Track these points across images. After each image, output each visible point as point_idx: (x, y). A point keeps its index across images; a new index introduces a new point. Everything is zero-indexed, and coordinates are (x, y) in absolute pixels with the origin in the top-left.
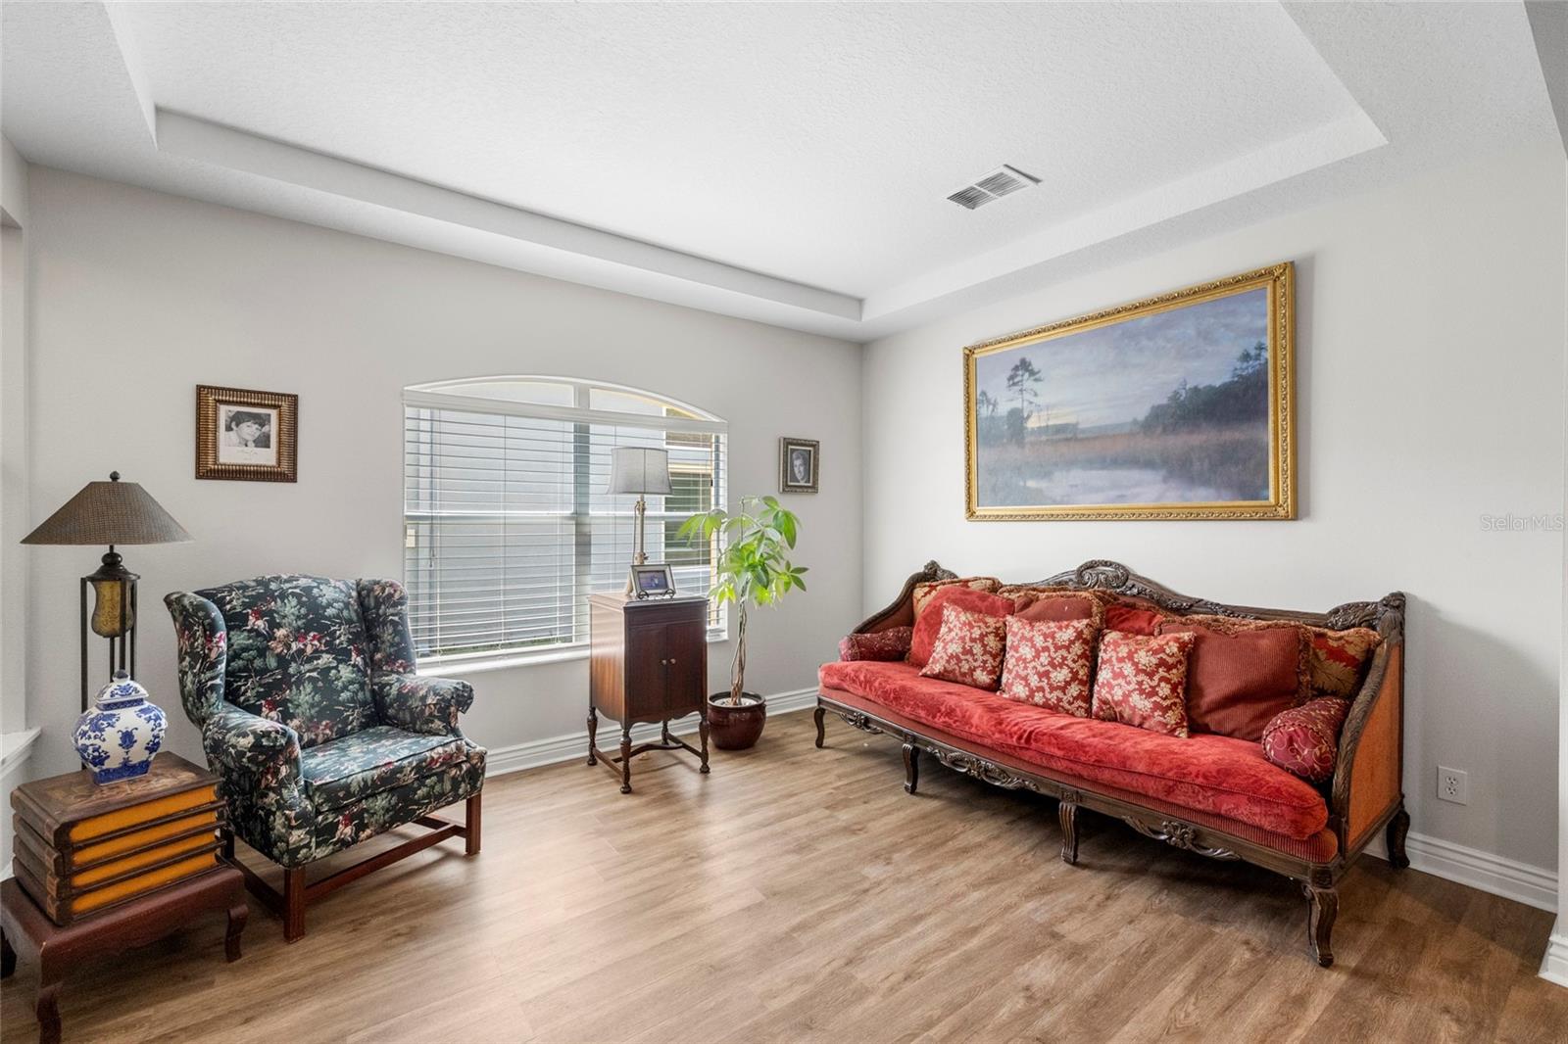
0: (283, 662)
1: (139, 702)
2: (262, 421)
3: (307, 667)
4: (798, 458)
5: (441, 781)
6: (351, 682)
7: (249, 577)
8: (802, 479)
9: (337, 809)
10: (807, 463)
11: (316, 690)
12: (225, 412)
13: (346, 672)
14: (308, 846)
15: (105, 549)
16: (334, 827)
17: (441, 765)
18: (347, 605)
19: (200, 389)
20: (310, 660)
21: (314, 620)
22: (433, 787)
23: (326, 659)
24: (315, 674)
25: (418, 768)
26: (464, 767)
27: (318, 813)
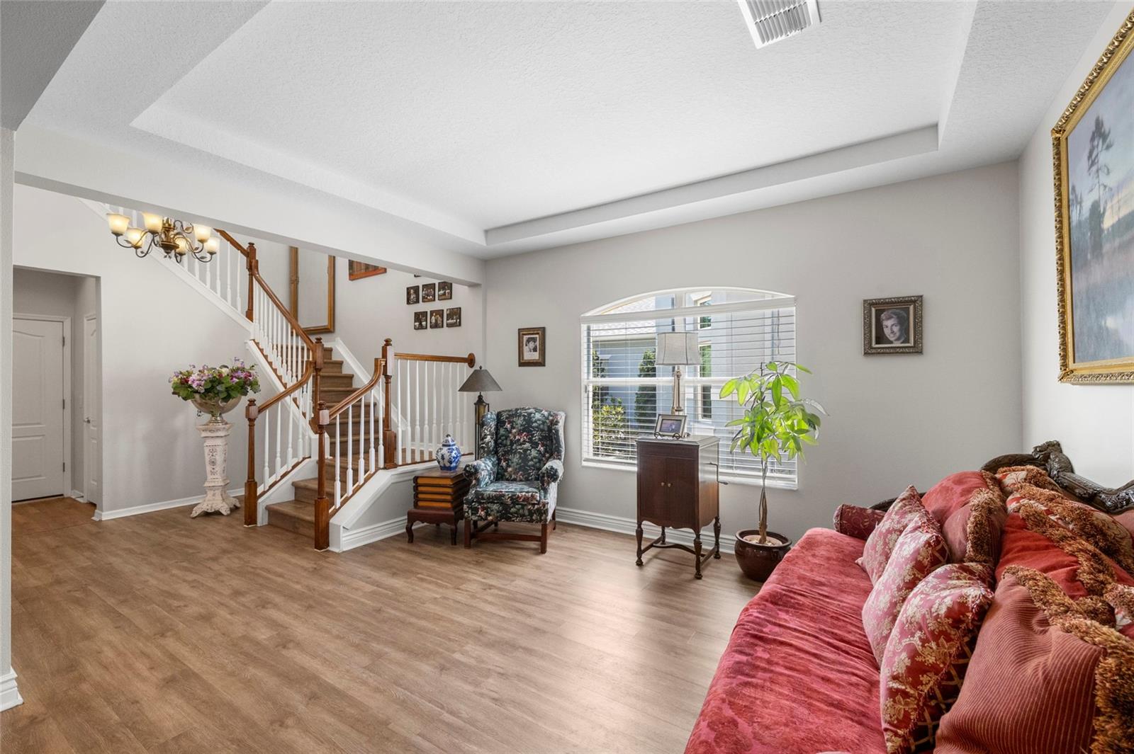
0: (512, 444)
1: (449, 446)
2: (534, 340)
3: (519, 447)
4: (890, 318)
5: (523, 508)
6: (535, 458)
7: (513, 407)
8: (898, 339)
9: (480, 503)
10: (903, 322)
11: (520, 458)
12: (525, 338)
13: (534, 453)
14: (467, 512)
15: (478, 394)
16: (477, 510)
17: (523, 501)
18: (544, 423)
19: (519, 329)
20: (521, 444)
21: (528, 428)
22: (519, 510)
23: (527, 445)
24: (521, 451)
25: (511, 498)
26: (536, 507)
27: (473, 502)
